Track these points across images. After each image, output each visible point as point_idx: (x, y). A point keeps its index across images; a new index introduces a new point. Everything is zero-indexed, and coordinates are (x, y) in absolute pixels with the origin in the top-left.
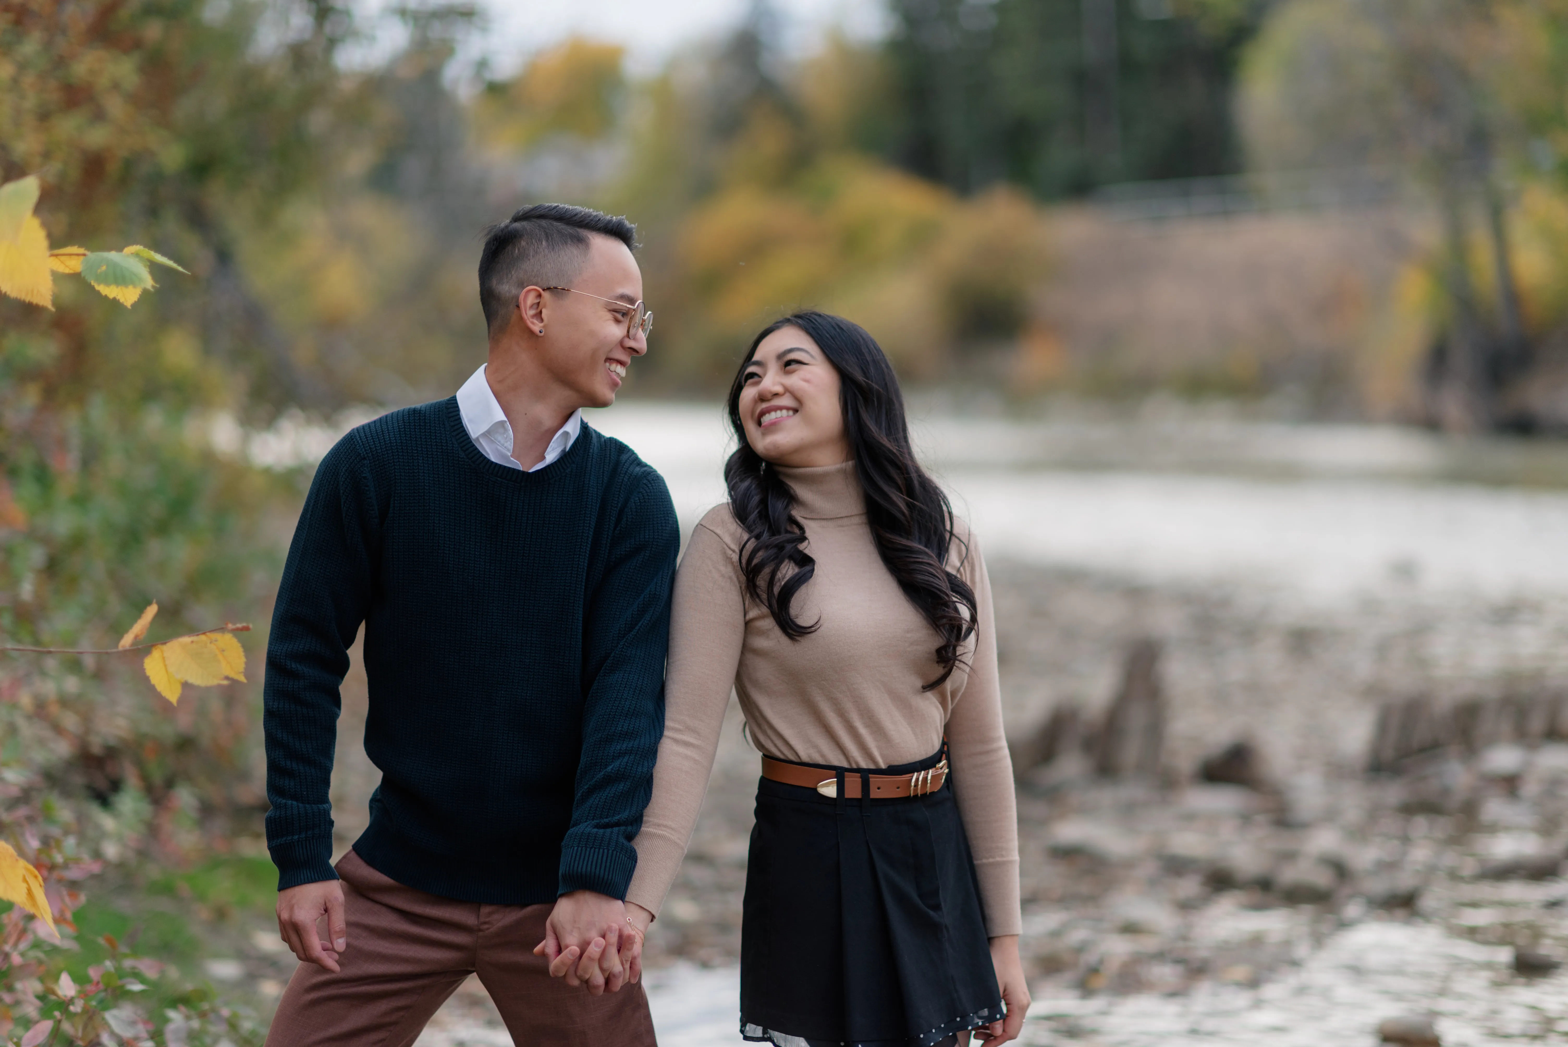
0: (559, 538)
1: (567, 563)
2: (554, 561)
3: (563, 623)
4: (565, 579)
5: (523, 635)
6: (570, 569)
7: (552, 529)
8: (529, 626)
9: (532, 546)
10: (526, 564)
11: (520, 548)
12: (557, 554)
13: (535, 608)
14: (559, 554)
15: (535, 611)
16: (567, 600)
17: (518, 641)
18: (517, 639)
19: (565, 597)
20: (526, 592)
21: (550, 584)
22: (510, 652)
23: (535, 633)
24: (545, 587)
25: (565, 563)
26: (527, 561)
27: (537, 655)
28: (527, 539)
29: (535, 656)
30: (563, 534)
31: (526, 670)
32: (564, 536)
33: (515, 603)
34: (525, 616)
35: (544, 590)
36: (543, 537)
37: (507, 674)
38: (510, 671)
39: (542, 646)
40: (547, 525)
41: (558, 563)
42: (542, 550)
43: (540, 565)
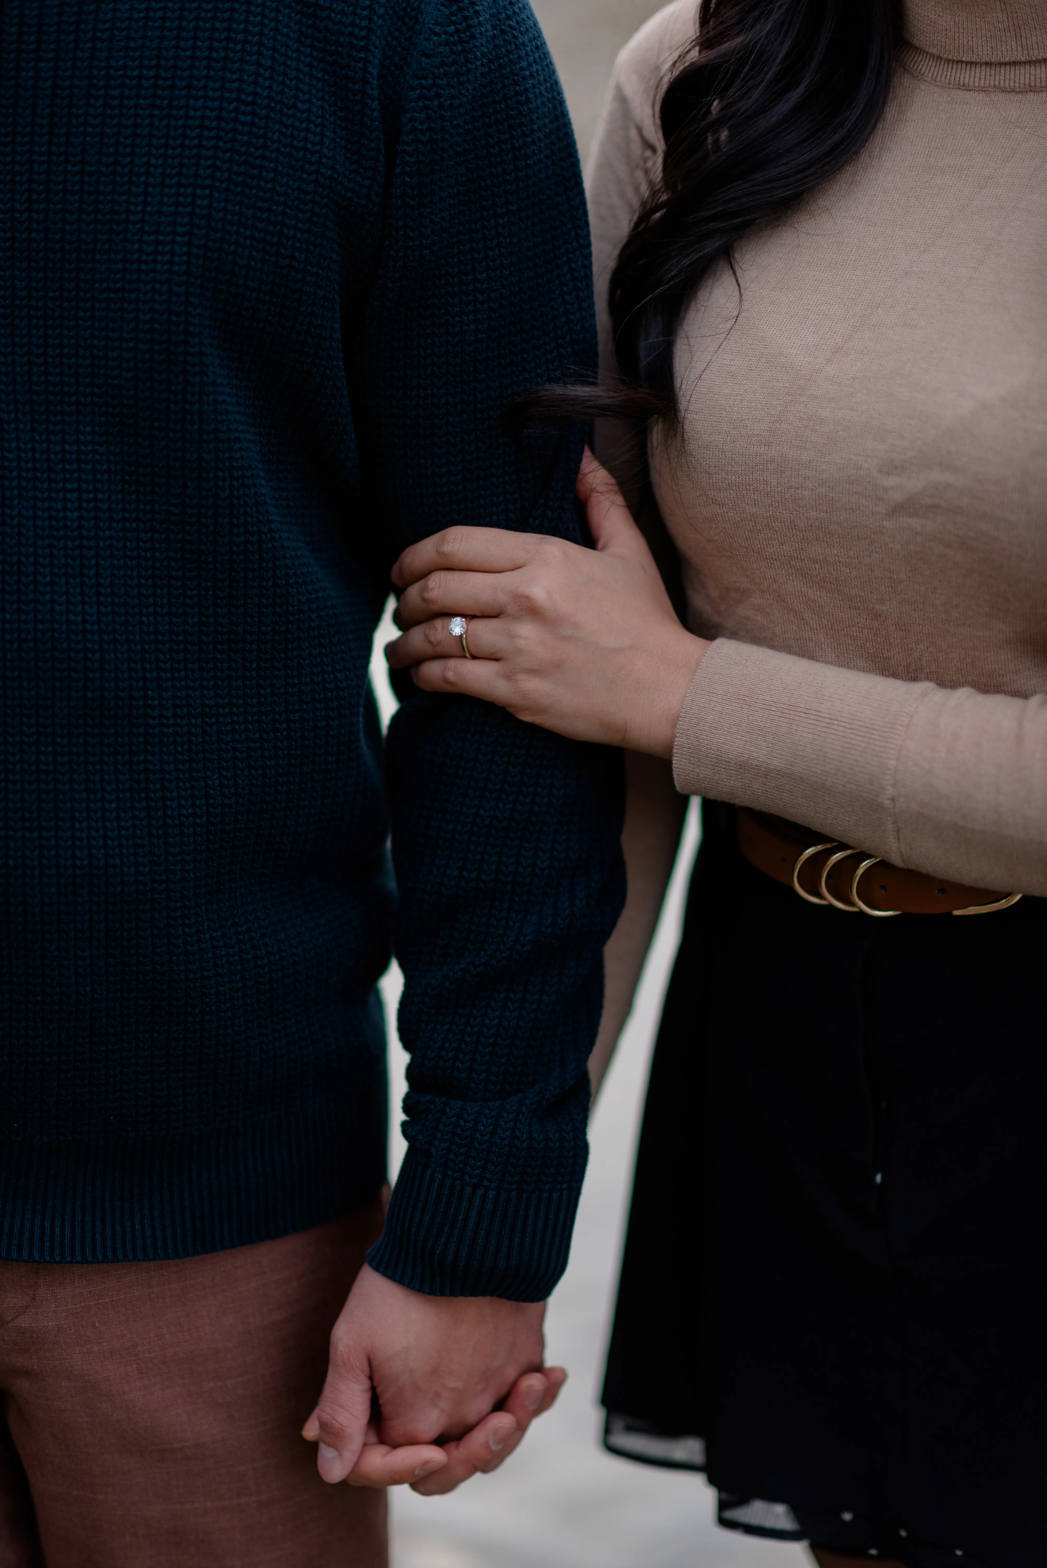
0: (139, 131)
1: (172, 209)
2: (128, 202)
3: (172, 397)
4: (171, 262)
5: (52, 437)
6: (184, 229)
7: (116, 102)
8: (66, 408)
9: (54, 158)
10: (41, 216)
11: (17, 168)
12: (135, 179)
13: (81, 352)
14: (143, 179)
15: (80, 361)
16: (182, 328)
17: (38, 456)
18: (33, 450)
19: (174, 319)
20: (50, 304)
21: (119, 276)
22: (16, 492)
23: (88, 429)
24: (104, 285)
25: (165, 209)
26: (42, 206)
27: (100, 496)
28: (37, 139)
29: (96, 499)
30: (152, 116)
31: (70, 544)
32: (156, 122)
33: (17, 340)
34: (51, 378)
35: (104, 296)
36: (90, 129)
37: (15, 559)
38: (23, 550)
39: (113, 467)
40: (102, 92)
41: (139, 208)
42: (88, 168)
43: (84, 216)
